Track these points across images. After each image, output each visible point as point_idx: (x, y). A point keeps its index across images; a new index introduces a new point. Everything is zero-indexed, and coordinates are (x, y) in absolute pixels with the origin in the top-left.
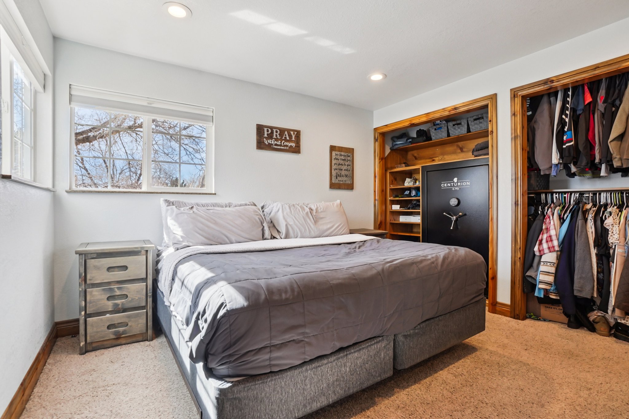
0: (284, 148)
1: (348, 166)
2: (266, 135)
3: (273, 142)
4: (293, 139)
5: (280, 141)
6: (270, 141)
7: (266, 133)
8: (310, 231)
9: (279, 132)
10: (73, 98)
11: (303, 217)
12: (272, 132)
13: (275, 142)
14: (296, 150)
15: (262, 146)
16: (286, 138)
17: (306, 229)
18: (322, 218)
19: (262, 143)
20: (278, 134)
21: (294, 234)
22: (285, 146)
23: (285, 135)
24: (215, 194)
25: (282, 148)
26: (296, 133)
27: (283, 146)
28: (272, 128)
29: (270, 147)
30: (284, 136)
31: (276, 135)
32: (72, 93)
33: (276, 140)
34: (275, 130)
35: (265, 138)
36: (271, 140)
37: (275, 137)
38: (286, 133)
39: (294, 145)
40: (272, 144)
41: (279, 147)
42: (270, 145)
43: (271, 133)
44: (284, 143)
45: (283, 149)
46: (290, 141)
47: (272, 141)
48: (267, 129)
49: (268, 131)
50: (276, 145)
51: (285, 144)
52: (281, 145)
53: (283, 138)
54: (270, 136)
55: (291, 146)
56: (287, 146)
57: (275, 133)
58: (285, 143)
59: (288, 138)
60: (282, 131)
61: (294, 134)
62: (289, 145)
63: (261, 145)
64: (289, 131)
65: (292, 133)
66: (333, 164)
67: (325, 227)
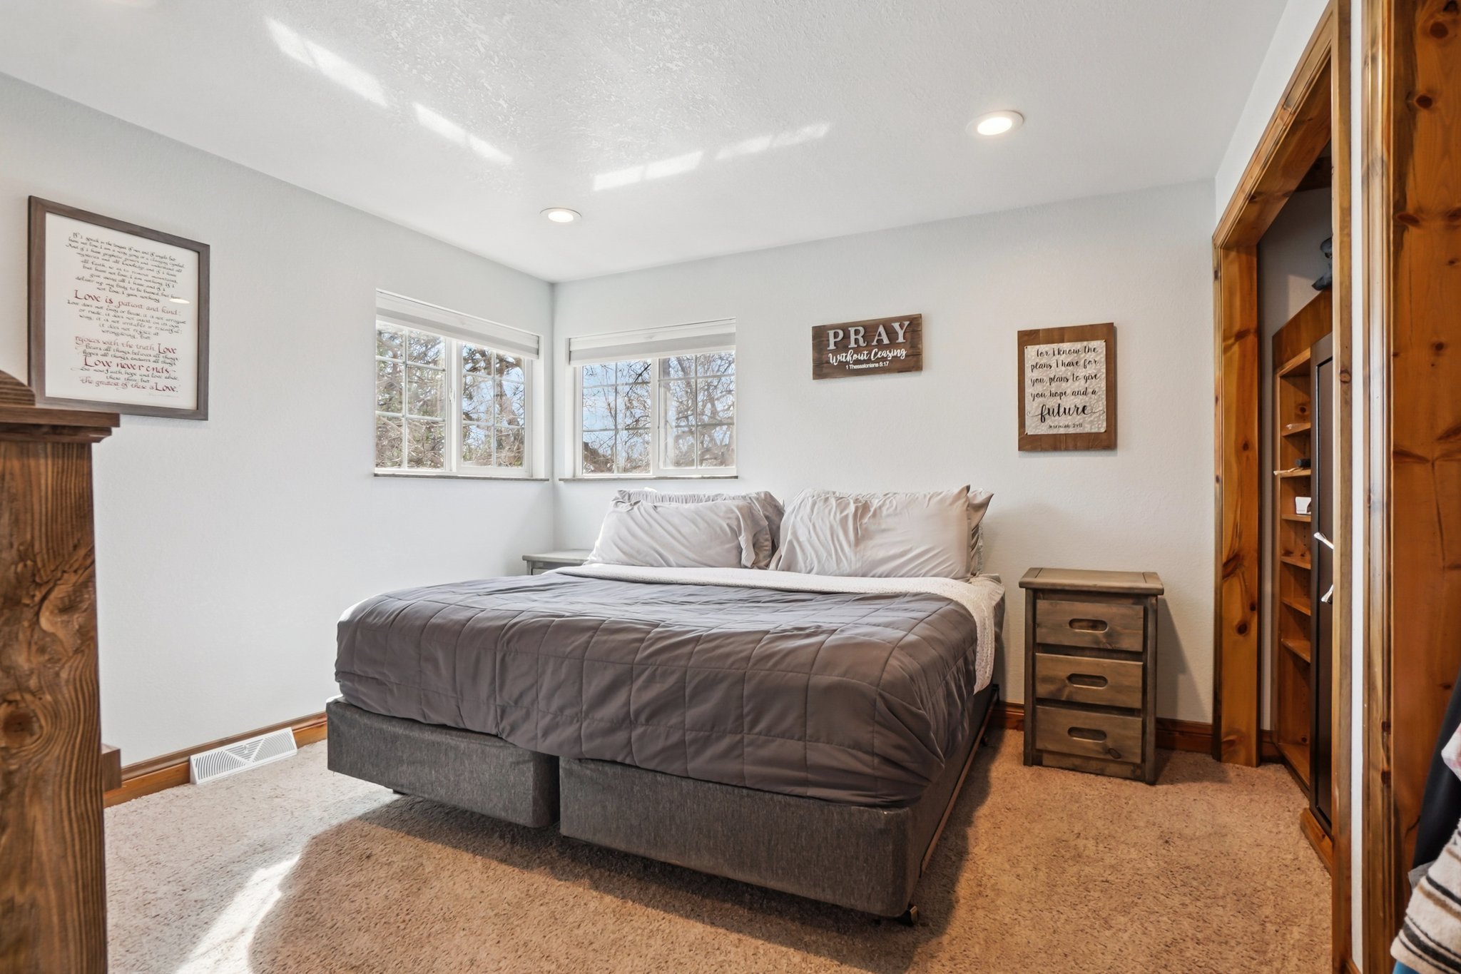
0: (877, 365)
1: (1086, 379)
2: (832, 347)
3: (849, 358)
4: (901, 339)
5: (866, 352)
6: (842, 357)
7: (832, 341)
8: (838, 561)
9: (862, 332)
10: (572, 354)
11: (832, 528)
12: (847, 336)
13: (855, 355)
14: (913, 363)
15: (825, 371)
16: (880, 341)
17: (831, 555)
18: (884, 531)
19: (825, 365)
20: (860, 337)
21: (805, 563)
22: (878, 361)
23: (880, 335)
24: (736, 477)
25: (872, 366)
26: (907, 323)
27: (873, 362)
28: (845, 328)
29: (843, 370)
30: (876, 338)
31: (856, 341)
32: (571, 349)
33: (858, 350)
34: (852, 330)
35: (831, 351)
36: (844, 355)
37: (853, 345)
38: (881, 329)
39: (904, 353)
40: (847, 363)
41: (864, 366)
42: (842, 364)
43: (843, 338)
44: (876, 354)
45: (875, 368)
46: (893, 344)
47: (846, 357)
48: (833, 331)
49: (836, 335)
50: (857, 362)
51: (879, 356)
52: (869, 361)
53: (875, 343)
54: (842, 346)
55: (896, 356)
56: (884, 359)
57: (853, 337)
58: (879, 353)
59: (886, 341)
60: (869, 329)
61: (901, 326)
62: (891, 355)
63: (822, 370)
64: (887, 324)
65: (896, 326)
66: (1028, 382)
67: (881, 554)
